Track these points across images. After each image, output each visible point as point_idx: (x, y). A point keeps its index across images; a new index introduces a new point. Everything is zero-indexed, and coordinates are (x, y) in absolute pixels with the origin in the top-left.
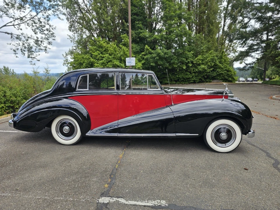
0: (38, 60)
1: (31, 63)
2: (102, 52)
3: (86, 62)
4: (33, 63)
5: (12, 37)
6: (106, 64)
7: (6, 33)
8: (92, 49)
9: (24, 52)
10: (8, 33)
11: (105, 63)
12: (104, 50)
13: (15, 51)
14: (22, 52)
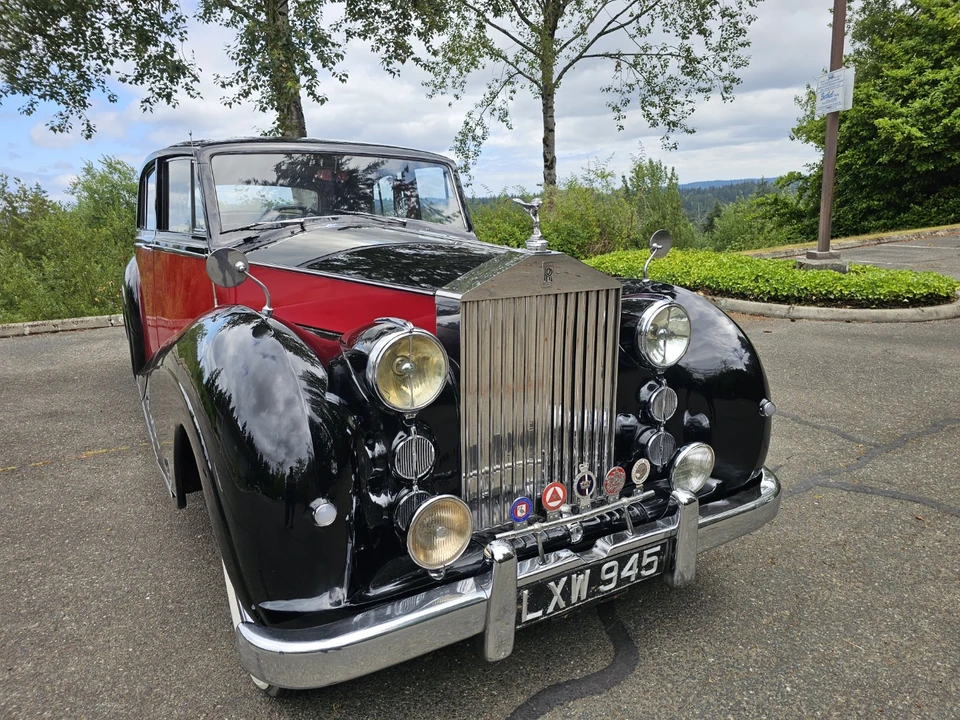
0: (690, 129)
1: (666, 142)
2: (942, 58)
3: (852, 117)
4: (671, 142)
5: (619, 65)
6: (941, 114)
7: (606, 55)
8: (894, 54)
9: (649, 108)
10: (610, 56)
11: (936, 111)
12: (952, 49)
13: (619, 111)
14: (643, 108)
